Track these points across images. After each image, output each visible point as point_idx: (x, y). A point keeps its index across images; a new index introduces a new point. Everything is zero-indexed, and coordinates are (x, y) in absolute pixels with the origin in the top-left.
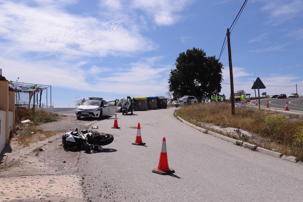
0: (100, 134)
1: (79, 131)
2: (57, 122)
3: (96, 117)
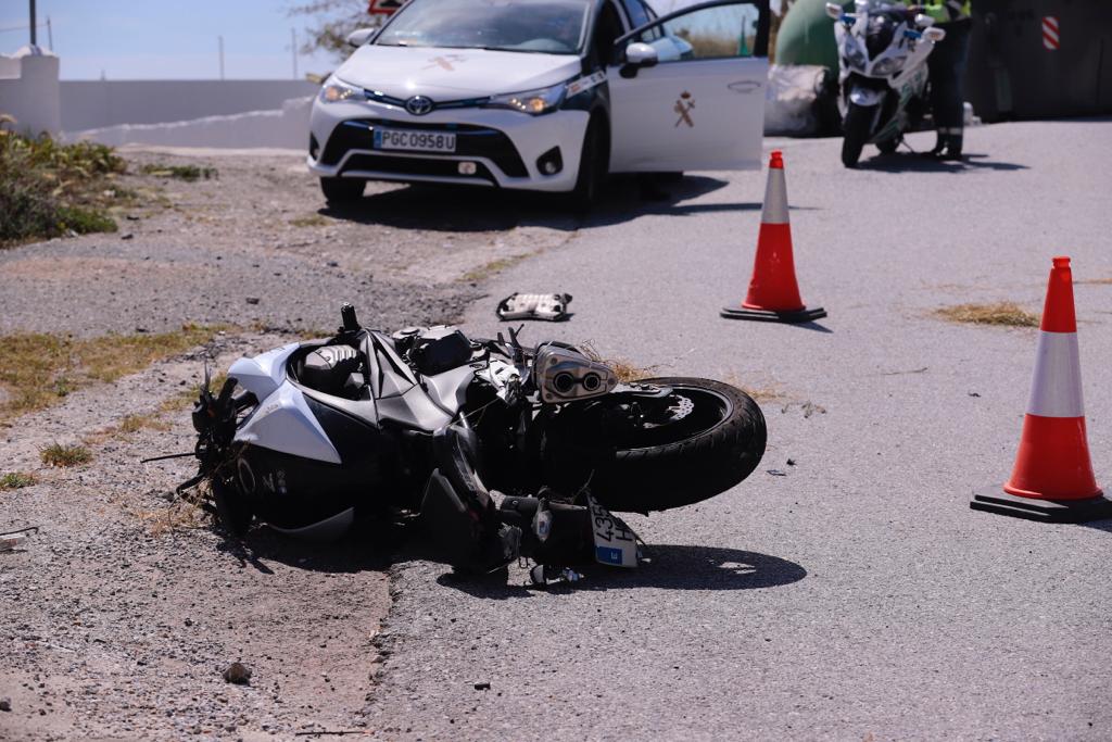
2: (113, 241)
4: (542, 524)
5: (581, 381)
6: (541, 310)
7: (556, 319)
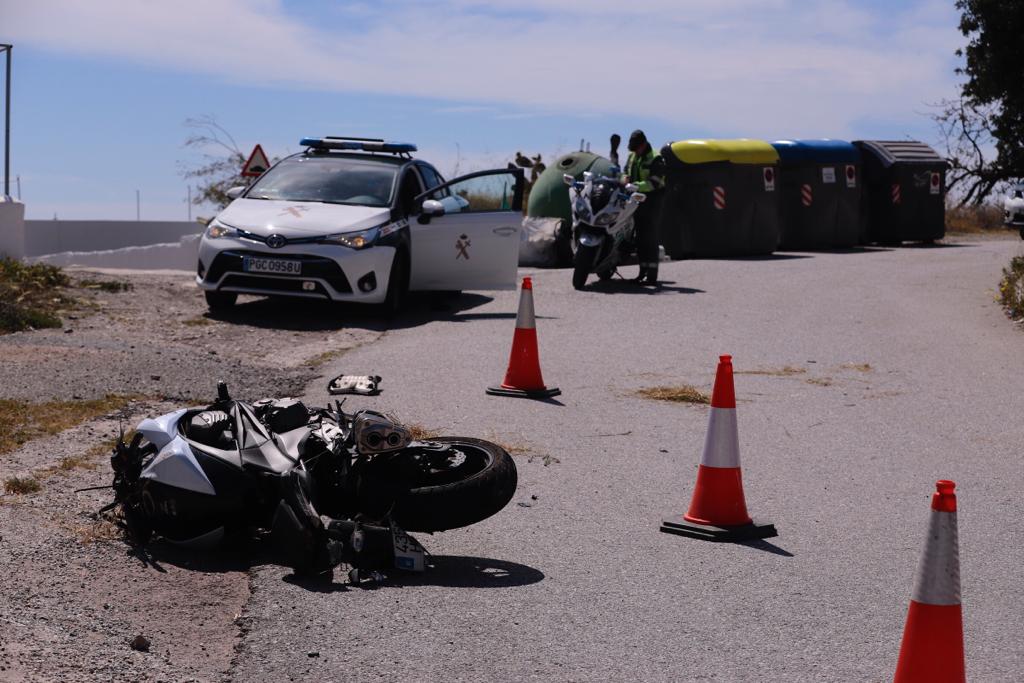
0: (409, 440)
1: (242, 411)
2: (59, 334)
3: (357, 296)
4: (358, 540)
5: (386, 439)
6: (358, 387)
7: (370, 394)
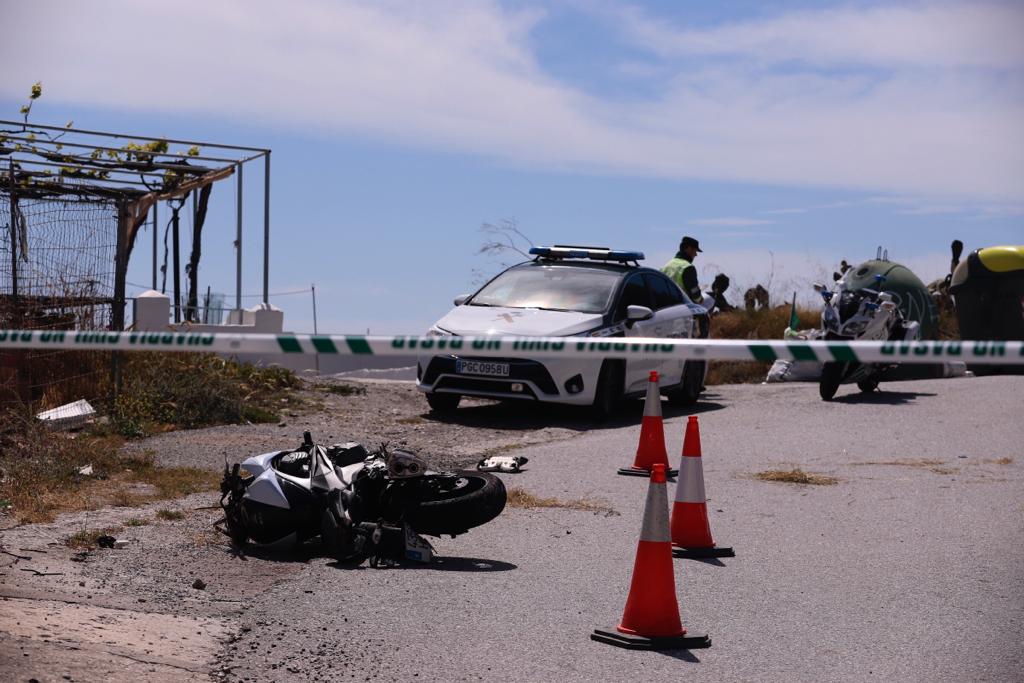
1: (318, 452)
2: (275, 429)
3: (563, 397)
4: (377, 536)
5: (407, 468)
6: (504, 466)
